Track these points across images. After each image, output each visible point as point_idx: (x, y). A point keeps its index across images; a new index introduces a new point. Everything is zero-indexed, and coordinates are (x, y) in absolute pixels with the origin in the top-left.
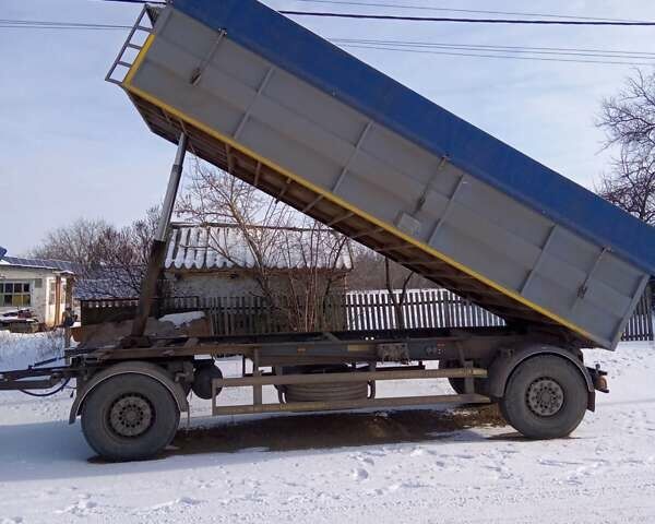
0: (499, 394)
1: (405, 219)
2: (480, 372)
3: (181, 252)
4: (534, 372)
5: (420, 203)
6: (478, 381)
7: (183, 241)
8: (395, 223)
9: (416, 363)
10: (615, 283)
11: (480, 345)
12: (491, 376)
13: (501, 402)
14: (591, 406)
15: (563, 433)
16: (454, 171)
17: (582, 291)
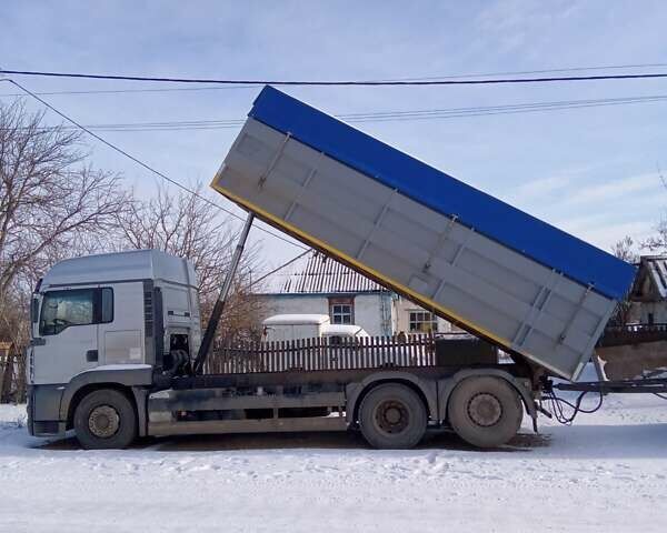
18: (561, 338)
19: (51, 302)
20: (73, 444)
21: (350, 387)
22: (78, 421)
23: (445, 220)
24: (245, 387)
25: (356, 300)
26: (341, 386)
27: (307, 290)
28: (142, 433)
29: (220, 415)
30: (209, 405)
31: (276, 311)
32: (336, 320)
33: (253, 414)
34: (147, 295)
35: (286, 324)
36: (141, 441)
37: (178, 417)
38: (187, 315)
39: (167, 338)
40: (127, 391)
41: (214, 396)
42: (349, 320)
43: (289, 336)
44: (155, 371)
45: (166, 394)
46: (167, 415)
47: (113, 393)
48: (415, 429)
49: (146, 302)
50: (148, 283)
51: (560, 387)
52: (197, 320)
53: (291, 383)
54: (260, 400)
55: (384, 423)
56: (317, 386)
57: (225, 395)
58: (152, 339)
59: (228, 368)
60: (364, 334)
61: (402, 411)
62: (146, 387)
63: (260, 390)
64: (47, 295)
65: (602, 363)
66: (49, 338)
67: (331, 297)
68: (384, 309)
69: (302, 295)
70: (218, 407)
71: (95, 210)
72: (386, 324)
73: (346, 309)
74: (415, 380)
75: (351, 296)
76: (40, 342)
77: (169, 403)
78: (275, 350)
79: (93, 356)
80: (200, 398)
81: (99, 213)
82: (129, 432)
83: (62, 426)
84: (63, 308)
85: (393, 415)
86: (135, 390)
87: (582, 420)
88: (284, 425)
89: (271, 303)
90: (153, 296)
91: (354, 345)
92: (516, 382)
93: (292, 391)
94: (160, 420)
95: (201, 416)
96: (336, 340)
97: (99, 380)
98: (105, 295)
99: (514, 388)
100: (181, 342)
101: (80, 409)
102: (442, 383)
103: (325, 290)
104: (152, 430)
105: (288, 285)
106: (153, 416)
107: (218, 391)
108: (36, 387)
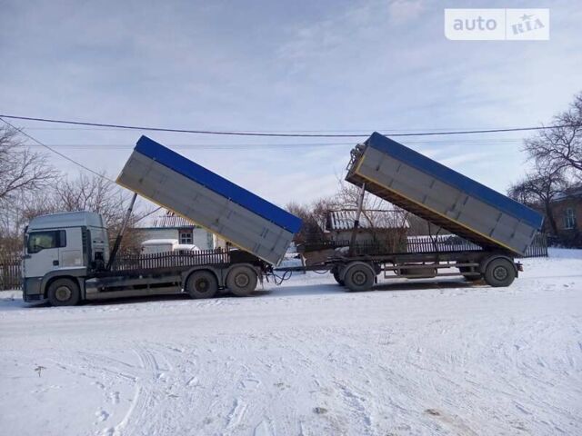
0: (483, 271)
1: (449, 212)
2: (476, 265)
3: (337, 222)
4: (496, 264)
5: (454, 206)
6: (475, 268)
7: (336, 218)
8: (445, 214)
9: (446, 263)
10: (526, 233)
11: (476, 256)
12: (481, 265)
13: (483, 275)
14: (517, 276)
15: (507, 285)
16: (464, 195)
17: (512, 236)
18: (272, 249)
19: (33, 237)
20: (48, 305)
21: (183, 274)
22: (50, 294)
23: (225, 199)
24: (133, 275)
25: (194, 230)
26: (179, 273)
27: (166, 225)
28: (83, 298)
29: (122, 288)
30: (116, 284)
31: (149, 238)
32: (183, 242)
33: (136, 287)
34: (83, 233)
35: (153, 245)
36: (82, 302)
37: (101, 290)
38: (102, 242)
39: (93, 254)
40: (74, 279)
41: (117, 280)
42: (190, 242)
43: (155, 251)
44: (88, 269)
45: (94, 280)
46: (95, 290)
47: (66, 280)
48: (212, 290)
49: (83, 237)
50: (83, 228)
51: (277, 270)
52: (107, 245)
53: (156, 273)
54: (141, 280)
55: (199, 289)
56: (168, 274)
57: (124, 279)
58: (86, 255)
59: (121, 268)
60: (196, 249)
61: (206, 282)
62: (83, 277)
63: (141, 277)
64: (31, 234)
65: (305, 260)
66: (32, 255)
67: (180, 230)
68: (209, 235)
69: (163, 228)
70: (120, 285)
71: (32, 176)
72: (210, 243)
73: (189, 236)
74: (212, 269)
75: (191, 229)
76: (28, 257)
77: (96, 284)
78: (147, 258)
79: (56, 263)
80: (112, 281)
81: (35, 178)
82: (75, 298)
83: (42, 297)
84: (38, 240)
85: (203, 285)
86: (79, 279)
87: (284, 284)
88: (152, 291)
89: (146, 233)
90: (86, 234)
91: (190, 254)
92: (255, 268)
93: (157, 276)
94: (91, 292)
95: (112, 289)
96: (182, 252)
97: (59, 274)
98: (61, 234)
99: (254, 271)
100: (99, 256)
101: (51, 288)
102: (224, 270)
103: (177, 226)
104: (88, 297)
105: (156, 223)
106: (87, 291)
107: (120, 278)
108: (26, 279)
